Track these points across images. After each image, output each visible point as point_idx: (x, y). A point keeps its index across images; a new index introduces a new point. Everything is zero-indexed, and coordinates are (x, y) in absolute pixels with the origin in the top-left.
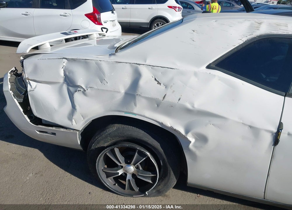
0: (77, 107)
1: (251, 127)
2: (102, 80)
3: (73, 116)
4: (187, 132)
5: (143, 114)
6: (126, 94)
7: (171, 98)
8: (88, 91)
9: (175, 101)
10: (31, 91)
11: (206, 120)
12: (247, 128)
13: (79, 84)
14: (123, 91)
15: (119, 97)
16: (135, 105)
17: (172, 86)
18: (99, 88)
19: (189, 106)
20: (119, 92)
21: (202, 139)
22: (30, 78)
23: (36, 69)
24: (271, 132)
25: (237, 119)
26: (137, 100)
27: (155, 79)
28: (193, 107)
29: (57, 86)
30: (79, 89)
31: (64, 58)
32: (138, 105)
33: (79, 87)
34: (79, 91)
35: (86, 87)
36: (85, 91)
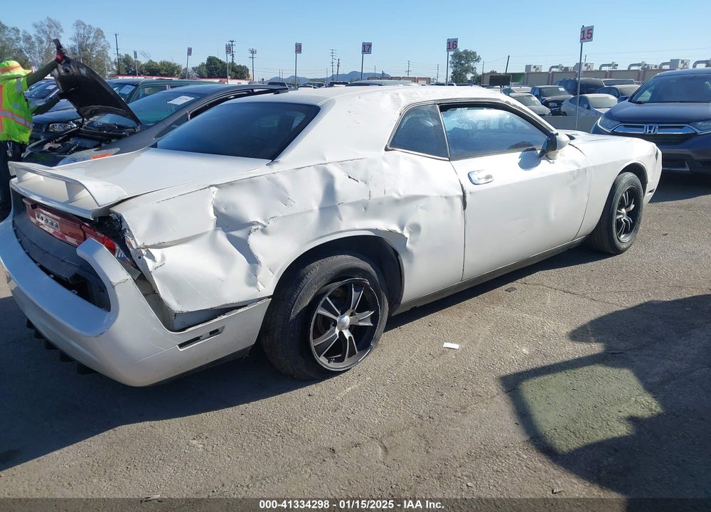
0: (260, 258)
1: (446, 197)
2: (285, 201)
3: (256, 276)
4: (402, 228)
5: (352, 228)
6: (322, 209)
7: (377, 194)
8: (271, 225)
9: (381, 195)
10: (157, 267)
11: (414, 205)
12: (444, 199)
13: (251, 220)
14: (316, 208)
15: (314, 216)
16: (341, 219)
17: (371, 180)
18: (285, 214)
19: (396, 196)
20: (311, 211)
21: (416, 228)
22: (148, 244)
23: (158, 221)
24: (459, 196)
25: (435, 194)
26: (341, 212)
27: (350, 177)
28: (400, 195)
29: (204, 239)
30: (254, 227)
31: (211, 186)
32: (344, 218)
33: (253, 225)
34: (255, 230)
35: (265, 220)
36: (265, 227)
